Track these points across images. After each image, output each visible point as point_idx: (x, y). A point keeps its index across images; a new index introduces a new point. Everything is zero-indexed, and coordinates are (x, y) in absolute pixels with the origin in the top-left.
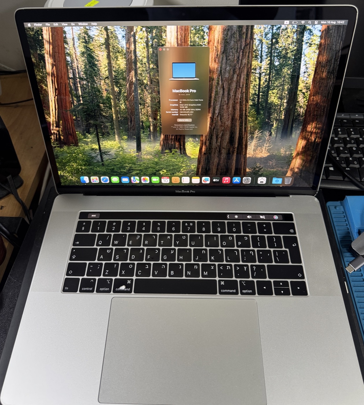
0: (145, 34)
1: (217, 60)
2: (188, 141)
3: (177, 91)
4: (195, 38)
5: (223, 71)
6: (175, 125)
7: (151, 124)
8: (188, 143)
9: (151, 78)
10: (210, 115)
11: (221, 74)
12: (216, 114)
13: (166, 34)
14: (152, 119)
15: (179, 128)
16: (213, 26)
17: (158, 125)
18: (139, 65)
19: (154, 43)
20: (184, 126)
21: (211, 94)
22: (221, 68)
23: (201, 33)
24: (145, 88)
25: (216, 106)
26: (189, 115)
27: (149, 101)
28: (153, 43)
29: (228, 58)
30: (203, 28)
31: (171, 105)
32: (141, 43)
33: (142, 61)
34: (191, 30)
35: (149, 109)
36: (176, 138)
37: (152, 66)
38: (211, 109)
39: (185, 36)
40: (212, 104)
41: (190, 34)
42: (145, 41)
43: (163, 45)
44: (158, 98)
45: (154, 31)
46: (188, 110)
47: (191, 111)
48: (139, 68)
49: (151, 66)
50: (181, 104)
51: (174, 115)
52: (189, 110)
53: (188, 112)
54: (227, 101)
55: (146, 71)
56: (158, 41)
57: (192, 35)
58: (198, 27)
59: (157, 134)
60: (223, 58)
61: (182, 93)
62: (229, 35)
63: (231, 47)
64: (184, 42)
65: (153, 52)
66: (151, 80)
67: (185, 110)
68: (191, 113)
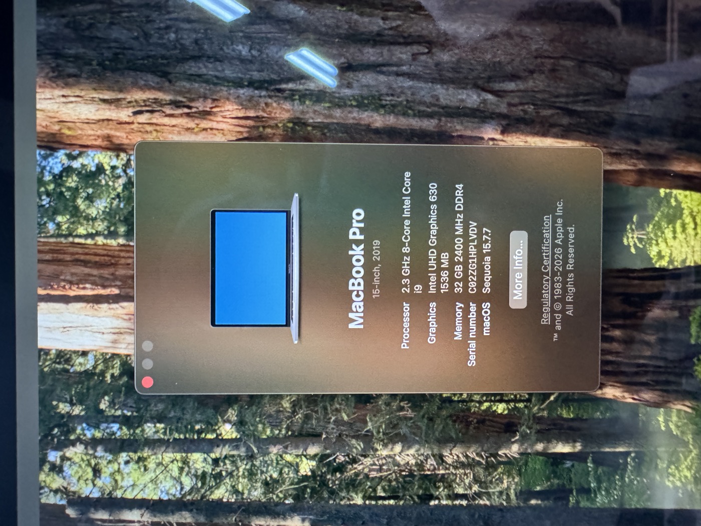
0: (76, 452)
1: (200, 105)
2: (643, 253)
3: (358, 304)
4: (93, 212)
5: (256, 75)
6: (546, 320)
7: (540, 447)
8: (653, 251)
9: (286, 437)
10: (490, 132)
11: (271, 82)
12: (484, 101)
13: (75, 352)
14: (509, 443)
15: (562, 300)
16: (39, 129)
17: (545, 413)
18: (221, 493)
19: (119, 413)
20: (554, 274)
21: (377, 131)
22: (238, 84)
23: (73, 185)
24: (341, 468)
25: (443, 101)
26: (487, 248)
27: (412, 451)
28: (115, 419)
29: (193, 50)
30: (48, 177)
31: (432, 339)
32: (118, 477)
33: (204, 474)
34: (60, 236)
35: (453, 454)
36: (625, 316)
37: (228, 427)
38: (458, 127)
39: (85, 263)
40: (429, 124)
41: (77, 240)
42: (110, 457)
43: (128, 371)
44: (395, 405)
45: (64, 408)
46: (459, 252)
47: (466, 235)
48: (236, 492)
49: (228, 431)
50: (426, 287)
51: (487, 324)
52: (459, 243)
53: (473, 251)
54: (416, 48)
55: (251, 457)
56: (106, 393)
57: (81, 231)
58: (45, 201)
59: (600, 421)
60: (192, 78)
61: (368, 278)
62: (81, 50)
63: (136, 38)
64: (112, 270)
65: (159, 418)
66: (301, 435)
67: (459, 269)
68: (480, 234)
